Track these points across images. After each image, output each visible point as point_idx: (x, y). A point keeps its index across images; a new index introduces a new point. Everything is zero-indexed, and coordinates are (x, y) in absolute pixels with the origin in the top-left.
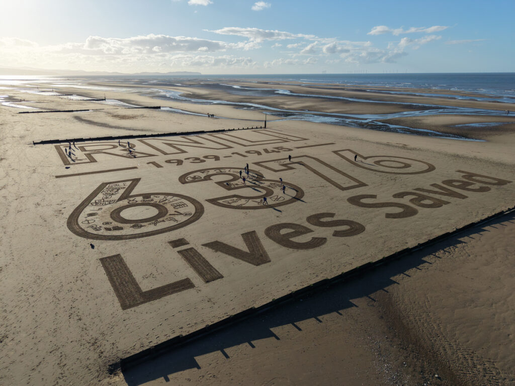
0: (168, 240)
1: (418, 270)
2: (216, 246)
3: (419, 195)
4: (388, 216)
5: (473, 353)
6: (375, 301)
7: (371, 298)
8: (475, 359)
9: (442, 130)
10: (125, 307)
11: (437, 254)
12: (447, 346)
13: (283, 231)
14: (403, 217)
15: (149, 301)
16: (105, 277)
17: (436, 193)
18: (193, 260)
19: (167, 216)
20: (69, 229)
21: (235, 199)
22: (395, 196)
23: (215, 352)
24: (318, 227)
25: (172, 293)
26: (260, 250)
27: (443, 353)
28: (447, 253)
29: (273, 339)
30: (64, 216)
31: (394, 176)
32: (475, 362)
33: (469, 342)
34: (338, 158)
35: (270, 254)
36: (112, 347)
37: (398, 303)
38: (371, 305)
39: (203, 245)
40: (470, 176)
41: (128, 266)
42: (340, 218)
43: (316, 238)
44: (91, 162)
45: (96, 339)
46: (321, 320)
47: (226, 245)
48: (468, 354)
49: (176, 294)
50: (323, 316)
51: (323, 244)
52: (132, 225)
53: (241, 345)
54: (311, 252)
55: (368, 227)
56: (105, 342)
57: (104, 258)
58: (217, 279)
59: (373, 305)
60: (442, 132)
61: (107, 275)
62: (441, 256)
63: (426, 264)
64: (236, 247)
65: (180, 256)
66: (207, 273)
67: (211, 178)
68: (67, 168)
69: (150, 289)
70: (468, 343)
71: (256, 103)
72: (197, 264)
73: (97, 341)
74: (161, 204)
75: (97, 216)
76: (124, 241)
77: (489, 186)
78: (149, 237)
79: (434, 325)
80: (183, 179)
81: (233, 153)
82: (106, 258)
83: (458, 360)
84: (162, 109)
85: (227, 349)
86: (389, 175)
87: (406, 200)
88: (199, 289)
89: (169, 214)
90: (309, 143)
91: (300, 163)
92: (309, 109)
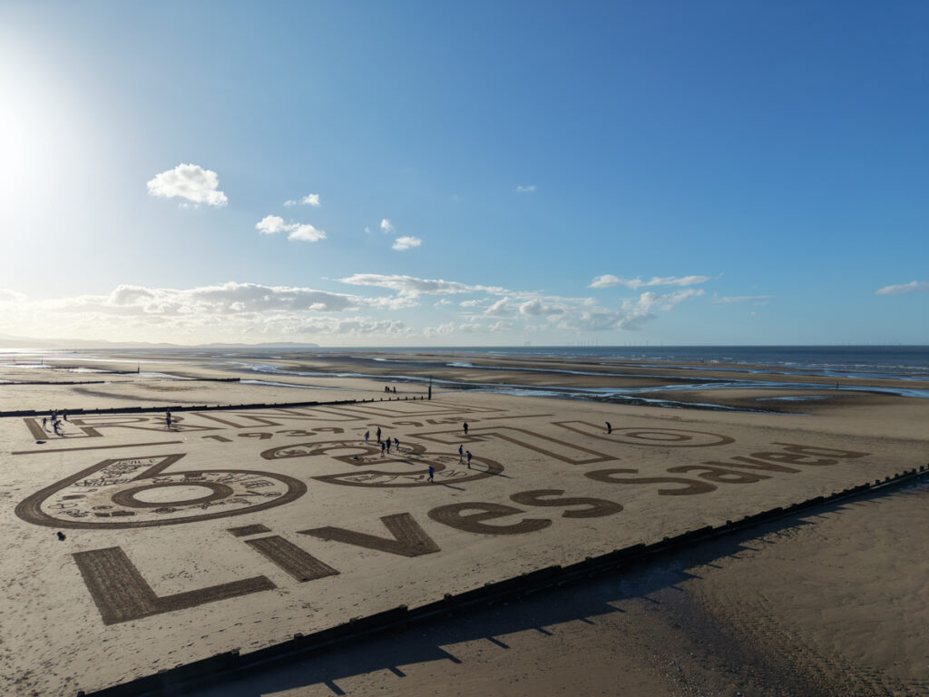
0: (225, 527)
1: (736, 560)
2: (328, 533)
3: (715, 470)
4: (662, 492)
5: (878, 672)
6: (658, 603)
7: (651, 600)
8: (885, 681)
9: (735, 404)
10: (109, 619)
11: (765, 538)
12: (821, 664)
13: (463, 513)
14: (692, 493)
15: (170, 610)
16: (80, 578)
17: (743, 466)
18: (277, 552)
19: (232, 497)
20: (19, 516)
21: (370, 475)
22: (671, 470)
23: (312, 686)
24: (532, 507)
25: (224, 597)
26: (419, 537)
27: (816, 675)
28: (784, 537)
29: (446, 663)
30: (13, 499)
31: (666, 449)
32: (888, 686)
33: (866, 656)
34: (563, 430)
35: (438, 542)
36: (63, 685)
37: (706, 605)
38: (652, 610)
39: (298, 532)
40: (798, 448)
41: (133, 562)
42: (573, 496)
43: (530, 520)
44: (91, 436)
45: (29, 673)
46: (551, 631)
47: (349, 531)
48: (868, 675)
49: (234, 598)
50: (554, 625)
51: (546, 526)
52: (155, 509)
53: (372, 673)
54: (521, 538)
55: (628, 506)
56: (49, 677)
57: (82, 553)
58: (326, 576)
59: (655, 609)
60: (735, 406)
61: (83, 576)
62: (773, 540)
63: (749, 552)
64: (370, 533)
65: (249, 548)
66: (306, 569)
67: (325, 452)
68: (39, 443)
69: (175, 592)
70: (862, 658)
71: (413, 375)
72: (284, 557)
73: (29, 676)
74: (221, 483)
75: (85, 499)
76: (132, 529)
77: (835, 459)
78: (188, 524)
79: (787, 634)
80: (269, 455)
81: (369, 425)
82: (87, 553)
83: (852, 685)
84: (241, 382)
85: (340, 680)
86: (656, 449)
87: (693, 475)
88: (285, 590)
89: (235, 494)
90: (507, 414)
91: (495, 434)
92: (506, 382)
